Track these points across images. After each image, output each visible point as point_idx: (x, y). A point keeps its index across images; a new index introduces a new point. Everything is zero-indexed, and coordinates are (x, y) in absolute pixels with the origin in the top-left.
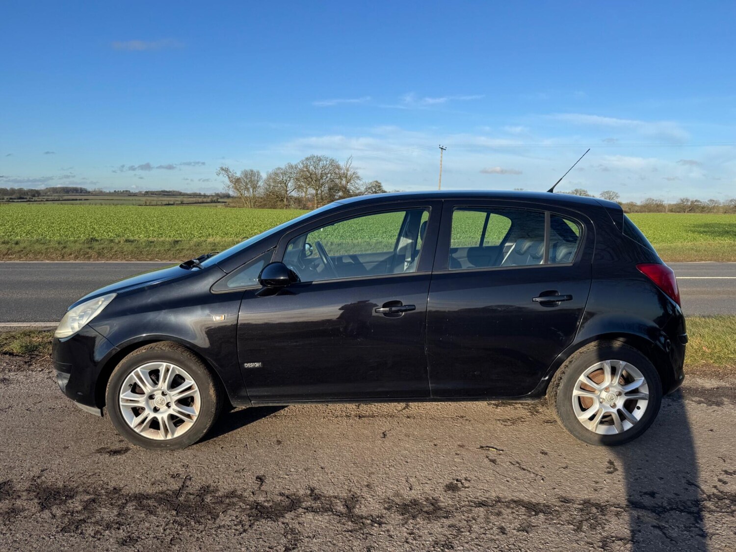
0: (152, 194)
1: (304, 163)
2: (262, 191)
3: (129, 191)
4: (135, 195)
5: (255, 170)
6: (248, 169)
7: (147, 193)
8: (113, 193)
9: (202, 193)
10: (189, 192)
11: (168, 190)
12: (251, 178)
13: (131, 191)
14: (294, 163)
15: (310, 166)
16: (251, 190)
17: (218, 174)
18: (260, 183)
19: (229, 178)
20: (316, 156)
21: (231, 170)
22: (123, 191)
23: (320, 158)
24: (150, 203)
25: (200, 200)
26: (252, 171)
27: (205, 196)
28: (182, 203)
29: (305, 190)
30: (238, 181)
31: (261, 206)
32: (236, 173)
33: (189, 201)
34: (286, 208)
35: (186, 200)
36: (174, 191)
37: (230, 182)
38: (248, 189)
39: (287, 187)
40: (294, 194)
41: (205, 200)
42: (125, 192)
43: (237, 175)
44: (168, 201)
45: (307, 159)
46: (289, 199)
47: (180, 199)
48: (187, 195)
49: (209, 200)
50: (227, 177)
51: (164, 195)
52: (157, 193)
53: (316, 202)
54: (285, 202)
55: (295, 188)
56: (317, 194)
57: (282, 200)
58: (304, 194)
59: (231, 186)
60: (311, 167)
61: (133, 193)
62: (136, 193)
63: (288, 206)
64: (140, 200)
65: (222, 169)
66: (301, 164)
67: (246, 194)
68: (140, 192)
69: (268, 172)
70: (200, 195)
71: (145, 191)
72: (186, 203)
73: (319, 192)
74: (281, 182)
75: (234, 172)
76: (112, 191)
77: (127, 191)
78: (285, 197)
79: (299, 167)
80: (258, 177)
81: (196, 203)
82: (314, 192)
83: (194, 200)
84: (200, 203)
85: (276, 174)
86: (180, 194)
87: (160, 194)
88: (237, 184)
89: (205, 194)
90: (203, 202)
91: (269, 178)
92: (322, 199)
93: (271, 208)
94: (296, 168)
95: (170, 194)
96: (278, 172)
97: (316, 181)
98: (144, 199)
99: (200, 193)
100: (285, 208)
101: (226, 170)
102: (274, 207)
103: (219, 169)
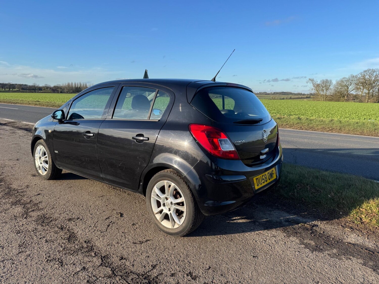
0: (277, 94)
1: (362, 74)
2: (333, 91)
3: (266, 92)
4: (269, 94)
5: (329, 79)
6: (325, 79)
7: (274, 93)
8: (259, 93)
9: (303, 93)
10: (296, 93)
11: (285, 92)
12: (326, 84)
13: (267, 92)
14: (355, 74)
15: (366, 75)
16: (325, 91)
17: (307, 83)
18: (331, 87)
19: (313, 84)
20: (371, 69)
21: (315, 80)
22: (264, 92)
23: (374, 70)
24: (274, 98)
25: (300, 97)
26: (327, 80)
27: (304, 95)
28: (291, 98)
29: (362, 90)
30: (318, 85)
31: (329, 100)
32: (317, 82)
33: (294, 97)
34: (346, 101)
35: (293, 97)
36: (288, 92)
37: (314, 86)
38: (323, 90)
39: (348, 89)
40: (354, 93)
41: (303, 97)
42: (264, 93)
43: (318, 83)
44: (284, 97)
45: (365, 71)
46: (348, 95)
47: (290, 96)
48: (295, 94)
49: (305, 97)
50: (312, 84)
51: (283, 94)
52: (279, 93)
53: (367, 98)
54: (346, 98)
55: (354, 90)
56: (369, 93)
57: (344, 97)
58: (360, 93)
59: (313, 89)
60: (367, 76)
61: (268, 93)
62: (269, 93)
63: (347, 100)
64: (270, 97)
65: (310, 80)
66: (360, 75)
67: (322, 93)
68: (271, 93)
69: (337, 80)
70: (301, 94)
71: (274, 92)
72: (293, 98)
73: (371, 91)
74: (346, 85)
75: (317, 81)
76: (259, 92)
77: (265, 92)
78: (346, 95)
79: (358, 76)
80: (330, 83)
81: (298, 98)
82: (367, 92)
83: (297, 96)
84: (300, 98)
85: (342, 81)
86: (291, 94)
87: (280, 94)
88: (317, 87)
89: (304, 93)
90: (302, 98)
91: (338, 83)
92: (373, 96)
93: (336, 101)
94: (356, 77)
95: (286, 93)
96: (344, 80)
97: (369, 85)
98: (272, 96)
99: (301, 93)
100: (345, 101)
101: (312, 80)
102: (338, 101)
103: (308, 80)
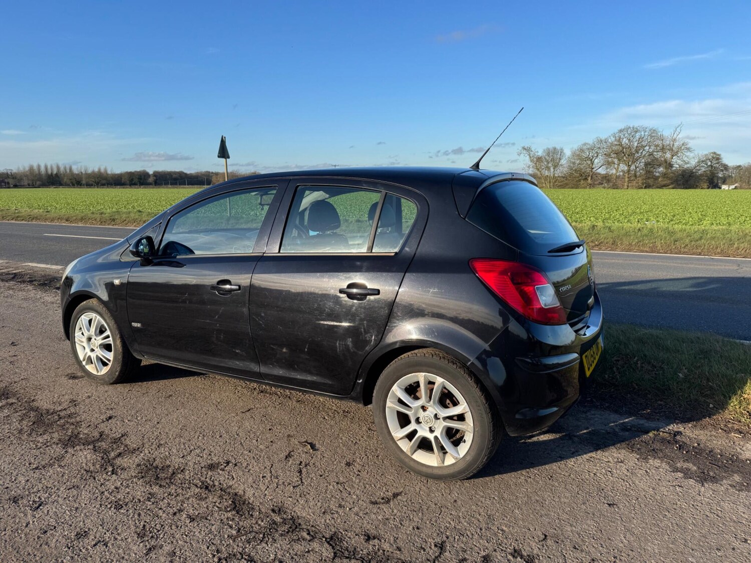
1: (617, 135)
2: (566, 169)
5: (558, 147)
6: (551, 147)
12: (553, 156)
14: (603, 137)
15: (623, 139)
16: (552, 170)
17: (519, 154)
18: (563, 162)
19: (530, 157)
20: (631, 126)
21: (533, 149)
23: (637, 129)
26: (555, 149)
29: (616, 166)
30: (539, 159)
31: (560, 186)
32: (538, 152)
34: (590, 188)
37: (531, 161)
38: (548, 168)
39: (592, 164)
40: (602, 171)
43: (539, 154)
45: (621, 131)
46: (594, 175)
50: (528, 157)
53: (627, 180)
54: (589, 181)
55: (603, 165)
56: (629, 171)
57: (586, 179)
58: (614, 171)
59: (531, 166)
60: (625, 140)
63: (592, 186)
65: (524, 148)
66: (612, 137)
67: (547, 173)
69: (573, 148)
73: (633, 167)
74: (588, 158)
75: (536, 151)
78: (589, 176)
79: (610, 140)
80: (561, 155)
82: (626, 168)
85: (582, 150)
88: (538, 163)
91: (574, 154)
92: (635, 176)
93: (572, 188)
94: (605, 142)
96: (585, 147)
97: (629, 155)
100: (588, 187)
101: (527, 150)
102: (576, 186)
103: (520, 149)
